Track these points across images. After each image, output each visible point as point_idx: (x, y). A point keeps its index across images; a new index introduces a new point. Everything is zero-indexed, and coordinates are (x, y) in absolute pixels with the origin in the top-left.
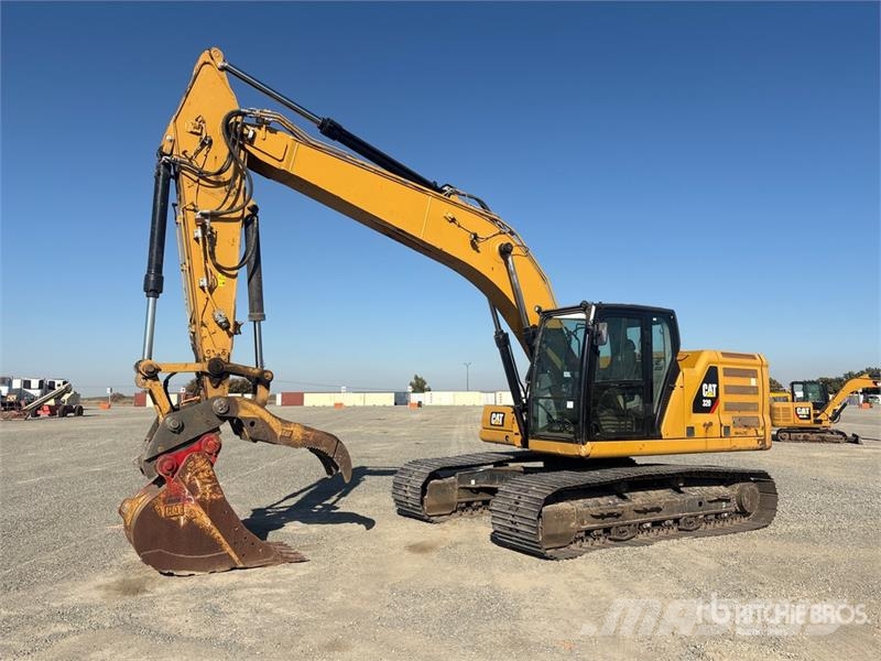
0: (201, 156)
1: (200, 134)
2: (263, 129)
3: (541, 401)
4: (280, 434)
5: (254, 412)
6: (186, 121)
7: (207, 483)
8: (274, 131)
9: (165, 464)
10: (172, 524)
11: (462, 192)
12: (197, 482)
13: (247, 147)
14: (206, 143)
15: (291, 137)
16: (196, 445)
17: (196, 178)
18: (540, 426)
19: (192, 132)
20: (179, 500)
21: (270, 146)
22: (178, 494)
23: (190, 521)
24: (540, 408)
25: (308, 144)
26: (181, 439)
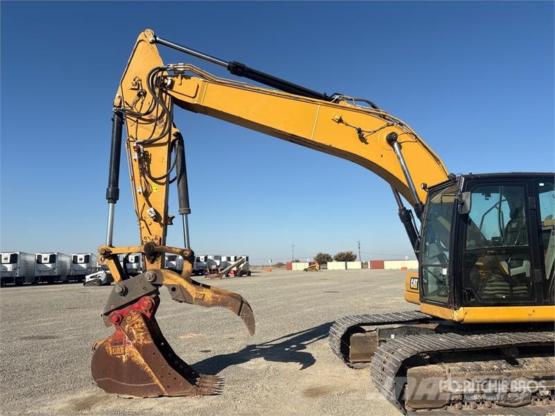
0: (139, 104)
1: (138, 89)
2: (180, 77)
3: (430, 269)
4: (194, 296)
5: (175, 280)
6: (128, 82)
7: (140, 332)
8: (188, 77)
9: (113, 318)
10: (116, 360)
11: (349, 98)
12: (133, 331)
13: (169, 92)
14: (141, 95)
15: (201, 79)
16: (136, 305)
17: (135, 119)
18: (430, 291)
19: (132, 89)
20: (121, 344)
21: (185, 89)
22: (121, 339)
23: (129, 359)
24: (429, 274)
25: (215, 82)
26: (126, 300)
